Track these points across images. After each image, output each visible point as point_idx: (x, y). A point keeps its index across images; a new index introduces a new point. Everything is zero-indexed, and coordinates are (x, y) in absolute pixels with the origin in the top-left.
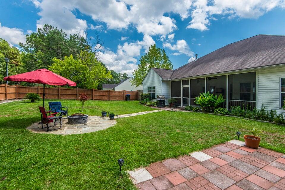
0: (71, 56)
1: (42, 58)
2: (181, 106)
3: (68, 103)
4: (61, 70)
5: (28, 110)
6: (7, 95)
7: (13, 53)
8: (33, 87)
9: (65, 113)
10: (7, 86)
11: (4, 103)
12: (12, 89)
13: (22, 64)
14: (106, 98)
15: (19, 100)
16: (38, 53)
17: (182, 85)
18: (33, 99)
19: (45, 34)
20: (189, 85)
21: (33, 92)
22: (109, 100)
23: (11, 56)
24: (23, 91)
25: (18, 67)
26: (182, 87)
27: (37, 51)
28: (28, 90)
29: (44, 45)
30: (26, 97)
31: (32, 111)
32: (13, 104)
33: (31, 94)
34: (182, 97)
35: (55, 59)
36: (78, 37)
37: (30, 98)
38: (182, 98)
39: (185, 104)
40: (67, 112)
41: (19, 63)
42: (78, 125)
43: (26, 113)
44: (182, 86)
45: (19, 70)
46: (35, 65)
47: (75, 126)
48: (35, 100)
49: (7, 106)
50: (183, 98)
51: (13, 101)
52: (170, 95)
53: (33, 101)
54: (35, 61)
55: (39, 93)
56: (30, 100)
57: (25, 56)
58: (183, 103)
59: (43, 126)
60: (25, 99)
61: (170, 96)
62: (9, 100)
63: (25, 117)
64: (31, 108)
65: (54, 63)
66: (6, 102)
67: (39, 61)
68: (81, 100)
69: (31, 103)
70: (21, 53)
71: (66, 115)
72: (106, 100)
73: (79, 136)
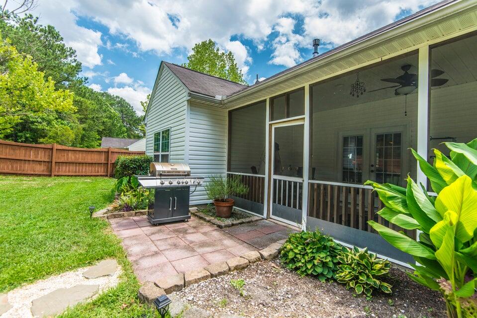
2: (265, 216)
14: (40, 169)
17: (272, 119)
20: (304, 114)
22: (50, 176)
26: (271, 127)
34: (269, 176)
38: (266, 176)
39: (281, 206)
44: (268, 123)
50: (274, 177)
52: (226, 163)
58: (274, 201)
61: (226, 167)
72: (39, 175)
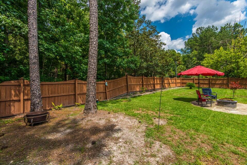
0: (221, 48)
1: (196, 56)
3: (219, 91)
4: (212, 63)
5: (189, 94)
6: (177, 84)
7: (177, 57)
8: (190, 78)
9: (215, 97)
10: (177, 78)
11: (176, 89)
12: (179, 80)
13: (183, 63)
15: (183, 87)
16: (193, 52)
18: (191, 87)
19: (197, 36)
21: (191, 82)
23: (177, 59)
24: (185, 81)
25: (181, 66)
27: (192, 51)
28: (187, 81)
29: (197, 45)
30: (187, 85)
31: (191, 94)
32: (180, 89)
33: (189, 83)
35: (206, 55)
36: (229, 25)
37: (189, 86)
40: (216, 97)
41: (181, 63)
42: (226, 108)
43: (188, 95)
45: (181, 67)
46: (191, 62)
47: (224, 108)
48: (192, 88)
49: (177, 90)
51: (179, 88)
53: (191, 88)
54: (191, 59)
55: (195, 82)
56: (189, 88)
57: (184, 57)
59: (199, 103)
60: (186, 87)
62: (178, 87)
63: (187, 97)
64: (190, 93)
65: (206, 58)
66: (176, 88)
67: (194, 58)
68: (232, 88)
69: (190, 90)
70: (182, 55)
71: (216, 99)
73: (225, 114)
